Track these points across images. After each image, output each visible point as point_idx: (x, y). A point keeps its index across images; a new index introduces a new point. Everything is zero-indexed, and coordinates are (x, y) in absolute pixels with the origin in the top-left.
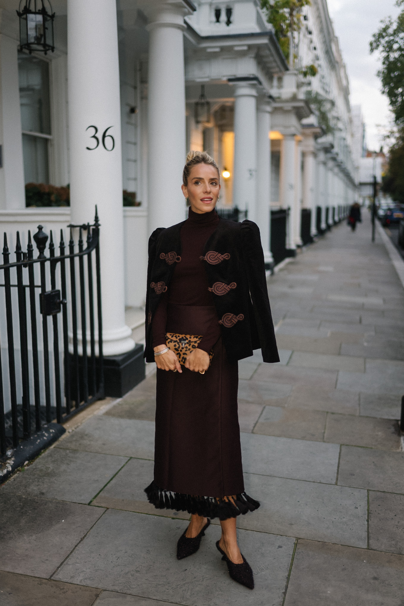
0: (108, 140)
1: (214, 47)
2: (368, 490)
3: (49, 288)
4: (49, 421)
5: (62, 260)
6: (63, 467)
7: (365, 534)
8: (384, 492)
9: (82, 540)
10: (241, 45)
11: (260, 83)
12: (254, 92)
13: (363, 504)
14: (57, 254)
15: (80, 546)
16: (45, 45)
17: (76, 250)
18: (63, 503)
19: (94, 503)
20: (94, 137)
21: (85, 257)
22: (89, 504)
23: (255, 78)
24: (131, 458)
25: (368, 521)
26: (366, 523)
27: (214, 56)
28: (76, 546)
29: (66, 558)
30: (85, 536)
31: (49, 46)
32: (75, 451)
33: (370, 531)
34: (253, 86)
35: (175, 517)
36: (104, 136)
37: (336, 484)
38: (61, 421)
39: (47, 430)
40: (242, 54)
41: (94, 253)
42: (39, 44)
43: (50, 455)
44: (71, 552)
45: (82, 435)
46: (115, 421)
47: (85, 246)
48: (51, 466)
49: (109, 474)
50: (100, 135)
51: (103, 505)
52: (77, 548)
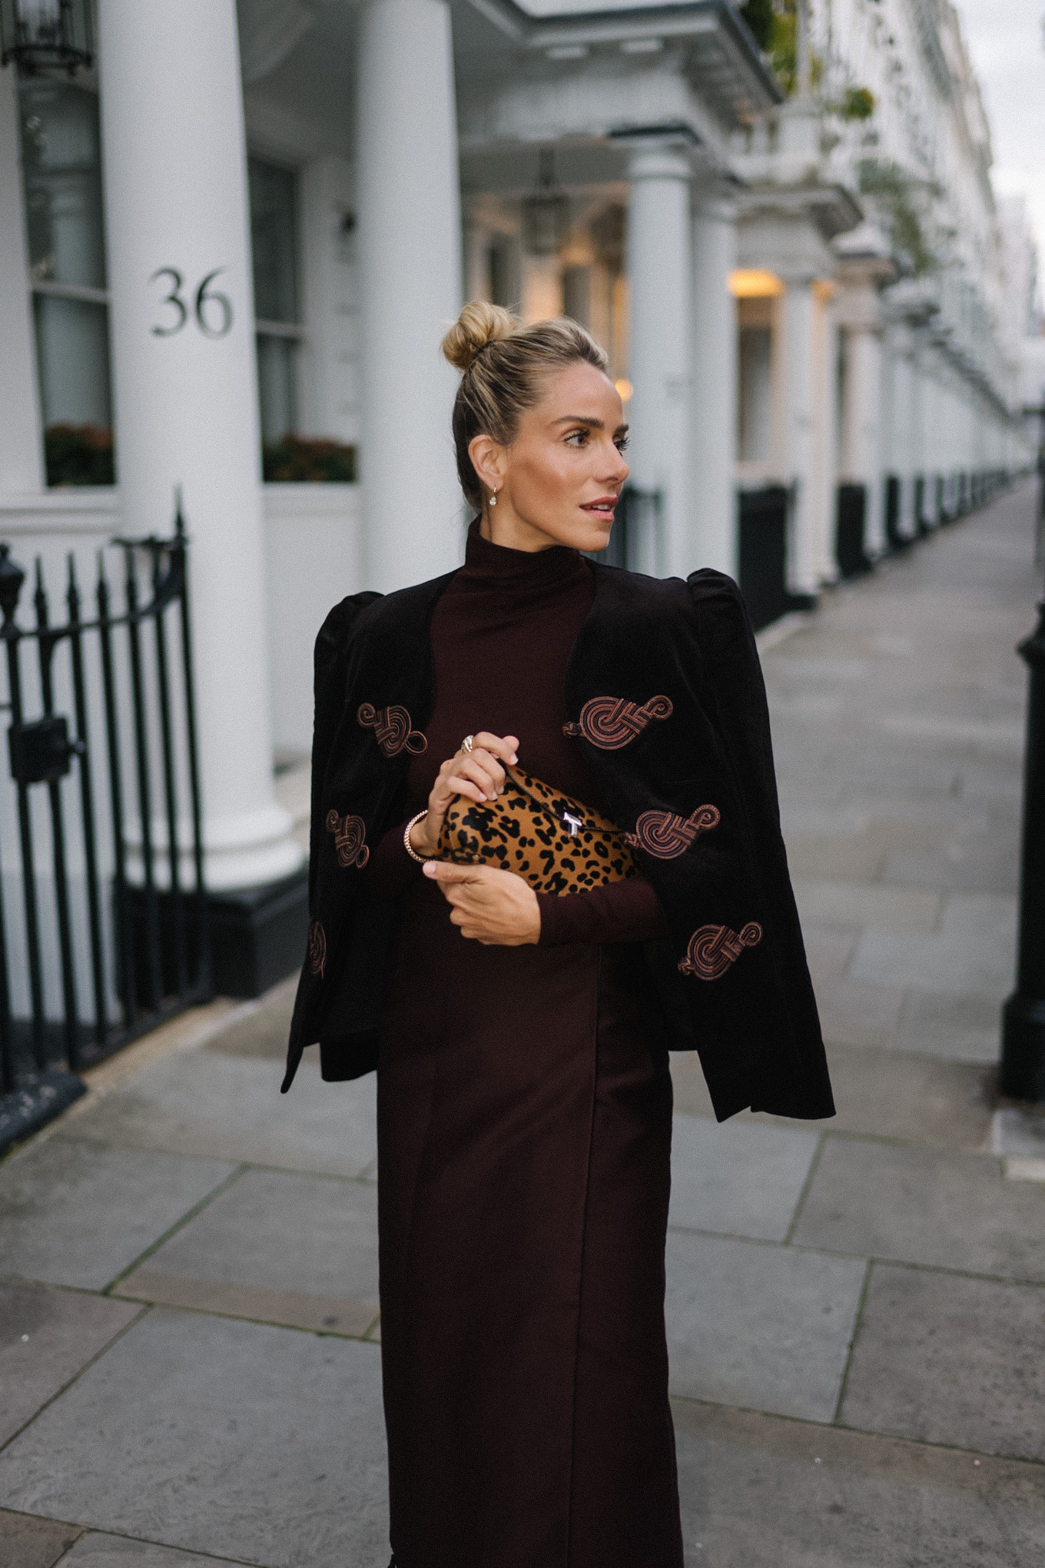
0: (212, 308)
1: (568, 44)
2: (872, 1263)
3: (33, 710)
4: (41, 1065)
5: (74, 632)
6: (61, 1189)
7: (834, 1385)
8: (914, 1267)
9: (63, 1389)
10: (641, 38)
11: (696, 140)
12: (679, 166)
13: (848, 1301)
14: (58, 617)
15: (56, 1406)
16: (65, 50)
17: (118, 606)
18: (39, 1288)
19: (121, 1289)
20: (173, 299)
21: (147, 628)
22: (106, 1293)
23: (682, 128)
24: (245, 1167)
25: (851, 1347)
26: (845, 1352)
27: (568, 70)
28: (44, 1407)
29: (11, 1440)
30: (74, 1380)
31: (75, 53)
32: (100, 1147)
33: (852, 1375)
34: (677, 150)
35: (325, 1329)
36: (200, 297)
37: (787, 1243)
38: (79, 1065)
39: (34, 1091)
40: (645, 63)
41: (172, 613)
42: (49, 48)
43: (34, 1158)
44: (27, 1425)
45: (128, 1104)
46: (227, 1066)
47: (145, 596)
48: (28, 1188)
49: (177, 1209)
50: (188, 294)
51: (142, 1295)
52: (45, 1412)
